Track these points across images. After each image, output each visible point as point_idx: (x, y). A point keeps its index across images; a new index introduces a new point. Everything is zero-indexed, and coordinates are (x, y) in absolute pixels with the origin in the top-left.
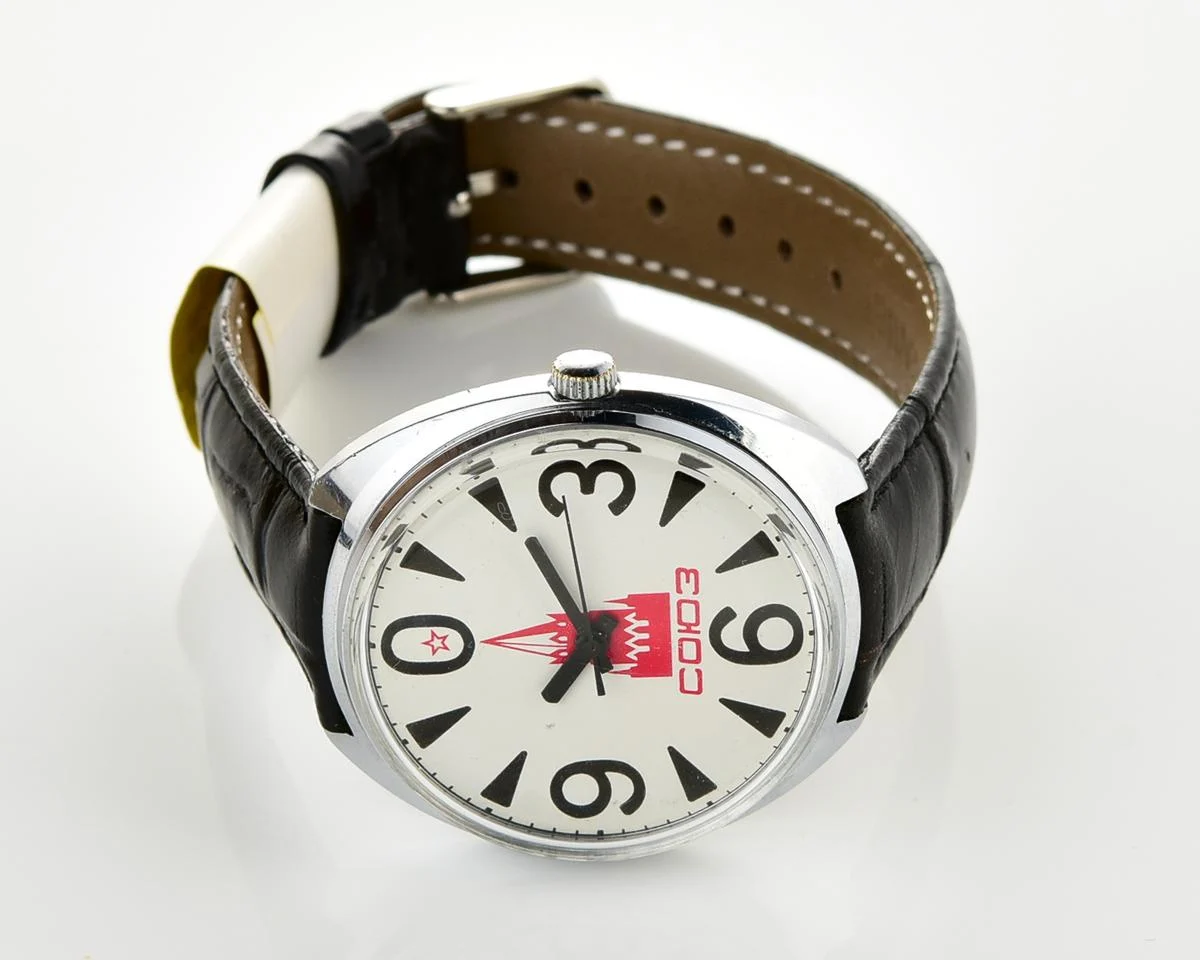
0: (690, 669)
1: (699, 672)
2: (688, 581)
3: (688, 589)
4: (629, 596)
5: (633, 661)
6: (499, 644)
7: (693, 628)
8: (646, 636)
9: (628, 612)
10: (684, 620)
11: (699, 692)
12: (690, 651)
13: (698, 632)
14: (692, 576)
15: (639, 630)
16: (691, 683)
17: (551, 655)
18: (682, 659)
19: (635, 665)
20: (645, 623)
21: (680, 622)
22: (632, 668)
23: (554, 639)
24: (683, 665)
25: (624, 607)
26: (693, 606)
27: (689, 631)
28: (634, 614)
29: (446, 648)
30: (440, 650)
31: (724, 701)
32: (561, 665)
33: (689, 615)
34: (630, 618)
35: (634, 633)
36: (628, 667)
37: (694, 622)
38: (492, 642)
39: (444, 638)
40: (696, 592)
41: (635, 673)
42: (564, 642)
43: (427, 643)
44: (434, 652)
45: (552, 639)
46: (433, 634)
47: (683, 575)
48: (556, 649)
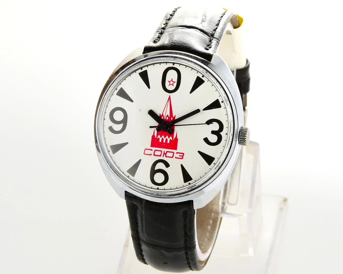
0: (152, 152)
1: (151, 155)
2: (180, 156)
3: (178, 156)
4: (178, 139)
5: (157, 136)
6: (168, 100)
7: (165, 155)
8: (164, 141)
9: (173, 138)
10: (168, 153)
11: (144, 154)
12: (158, 153)
13: (163, 156)
14: (181, 157)
15: (167, 140)
16: (147, 152)
17: (163, 114)
18: (155, 150)
19: (156, 137)
20: (168, 142)
21: (167, 152)
22: (155, 136)
23: (168, 116)
24: (153, 151)
25: (175, 137)
26: (172, 156)
27: (164, 154)
28: (172, 139)
29: (170, 85)
30: (169, 83)
31: (140, 160)
32: (159, 116)
33: (169, 154)
34: (171, 138)
35: (166, 138)
36: (156, 135)
37: (167, 156)
38: (170, 98)
39: (173, 85)
40: (176, 158)
41: (153, 137)
42: (166, 118)
43: (172, 80)
44: (169, 81)
45: (168, 115)
46: (174, 82)
47: (182, 155)
48: (164, 116)
